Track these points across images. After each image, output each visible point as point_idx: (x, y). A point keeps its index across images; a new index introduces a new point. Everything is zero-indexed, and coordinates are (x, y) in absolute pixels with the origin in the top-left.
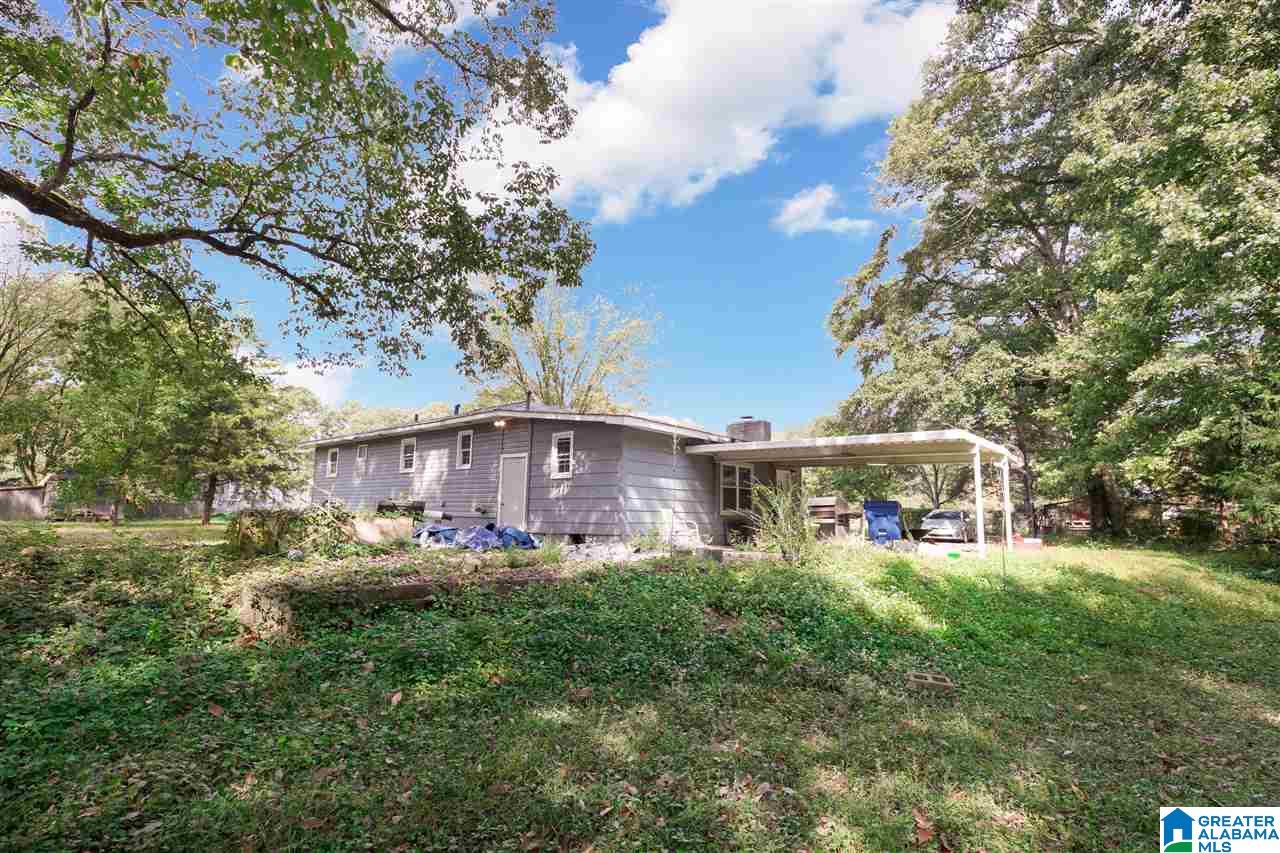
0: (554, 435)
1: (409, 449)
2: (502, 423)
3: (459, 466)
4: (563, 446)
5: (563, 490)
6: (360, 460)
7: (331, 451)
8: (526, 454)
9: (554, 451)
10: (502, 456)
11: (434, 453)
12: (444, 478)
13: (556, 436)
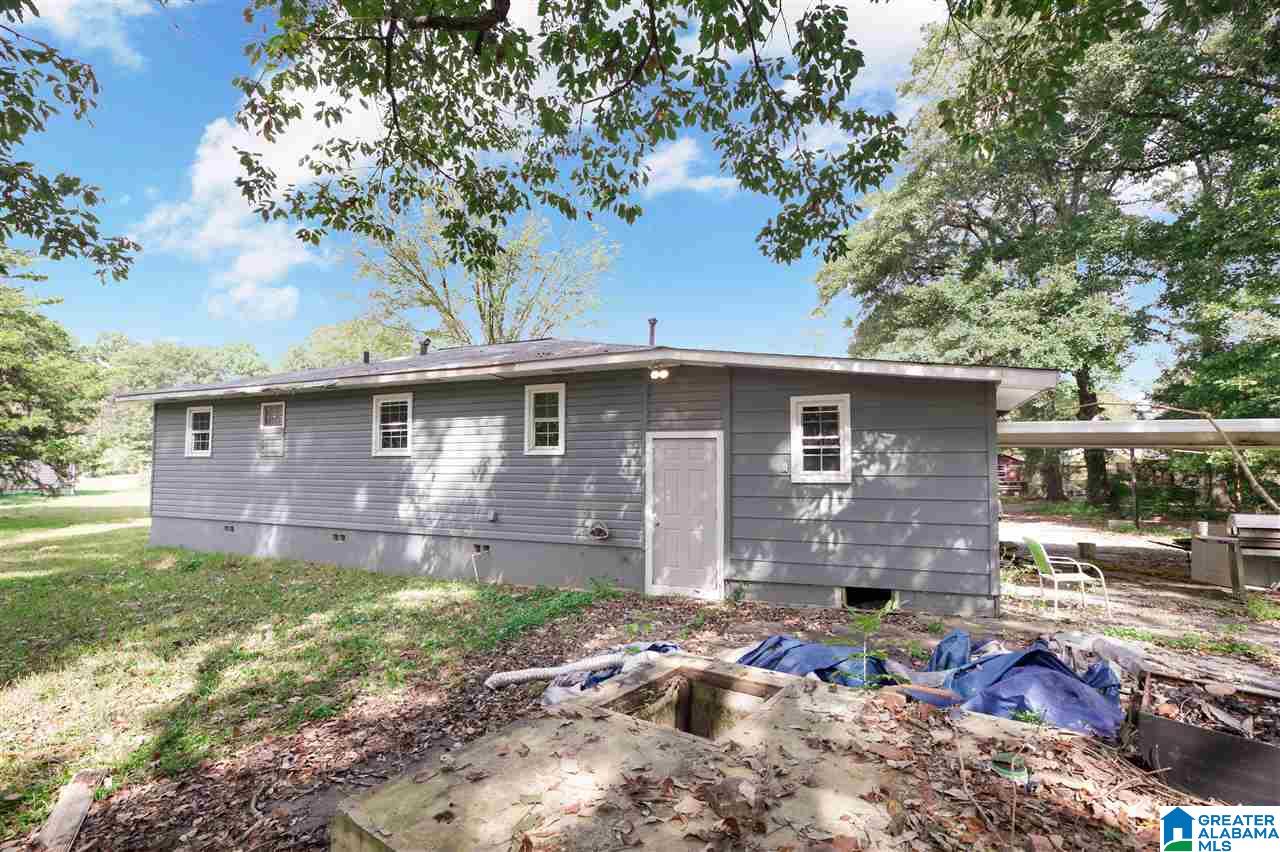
0: (794, 400)
1: (392, 413)
2: (664, 374)
3: (530, 448)
4: (819, 422)
5: (833, 505)
6: (269, 431)
7: (190, 412)
8: (718, 435)
9: (797, 432)
10: (650, 435)
11: (460, 423)
12: (492, 470)
13: (798, 404)
